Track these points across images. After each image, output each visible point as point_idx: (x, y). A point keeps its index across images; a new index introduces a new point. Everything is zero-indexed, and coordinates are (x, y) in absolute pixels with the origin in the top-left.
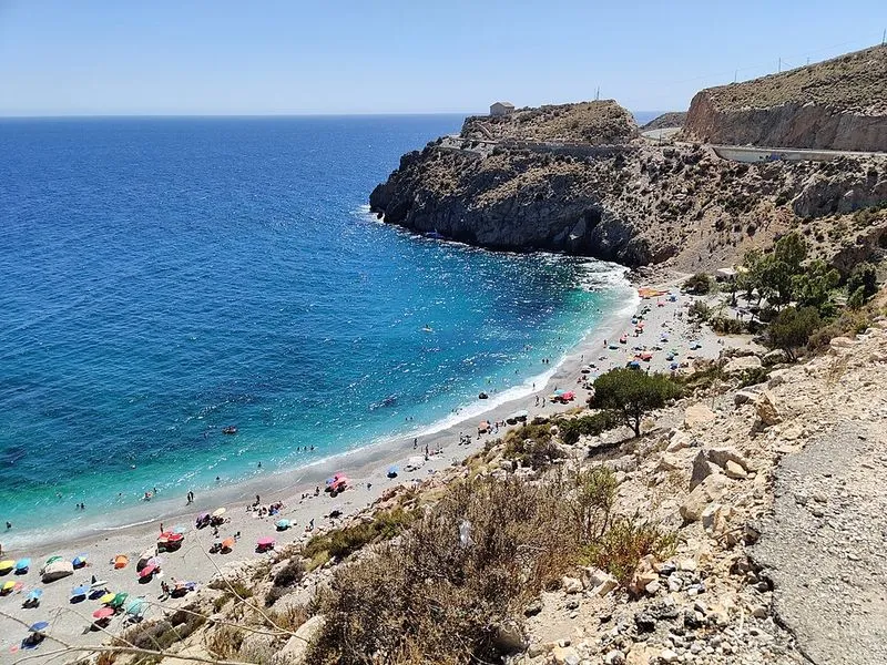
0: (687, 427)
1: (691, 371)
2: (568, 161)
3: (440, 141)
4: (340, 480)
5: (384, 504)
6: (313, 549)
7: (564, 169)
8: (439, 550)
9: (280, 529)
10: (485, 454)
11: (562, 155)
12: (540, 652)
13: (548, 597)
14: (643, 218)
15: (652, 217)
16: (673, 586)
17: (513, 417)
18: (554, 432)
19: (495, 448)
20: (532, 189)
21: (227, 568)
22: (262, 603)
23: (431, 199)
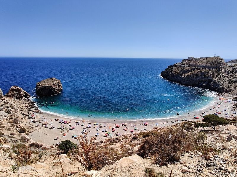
0: (228, 129)
1: (232, 118)
2: (205, 69)
3: (176, 64)
4: (147, 123)
5: (154, 130)
6: (140, 134)
7: (204, 70)
8: (165, 138)
9: (135, 129)
10: (176, 125)
11: (204, 68)
13: (186, 154)
14: (224, 82)
15: (226, 82)
16: (217, 160)
17: (183, 119)
18: (193, 124)
19: (179, 125)
20: (195, 74)
21: (125, 133)
22: (130, 141)
23: (173, 74)
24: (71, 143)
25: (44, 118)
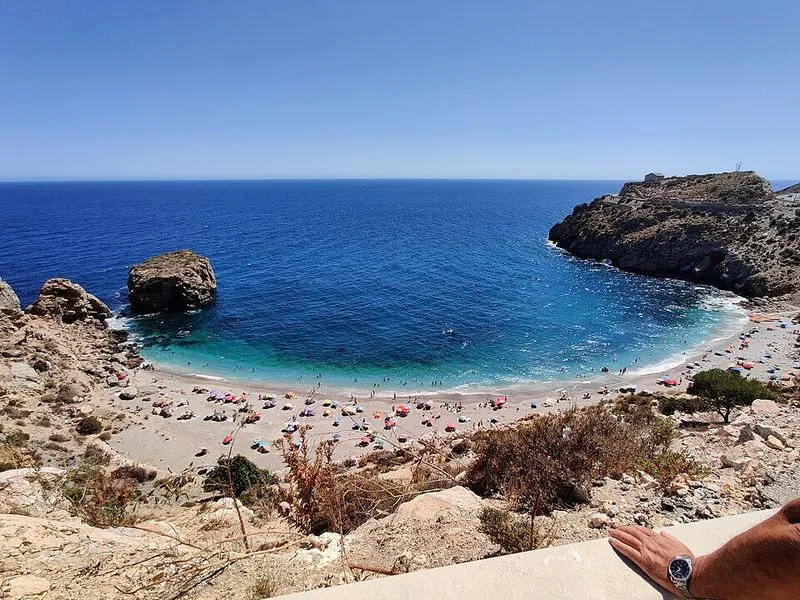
0: (752, 412)
1: (790, 384)
2: (703, 215)
3: (604, 198)
4: (501, 401)
5: (525, 422)
6: (477, 437)
7: (699, 220)
8: (548, 439)
9: (461, 421)
10: (598, 407)
11: (698, 210)
12: (597, 507)
13: (610, 482)
14: (765, 261)
15: (774, 261)
16: (696, 494)
17: (625, 388)
18: (655, 404)
19: (607, 405)
20: (668, 233)
23: (591, 235)
24: (249, 466)
25: (158, 384)
